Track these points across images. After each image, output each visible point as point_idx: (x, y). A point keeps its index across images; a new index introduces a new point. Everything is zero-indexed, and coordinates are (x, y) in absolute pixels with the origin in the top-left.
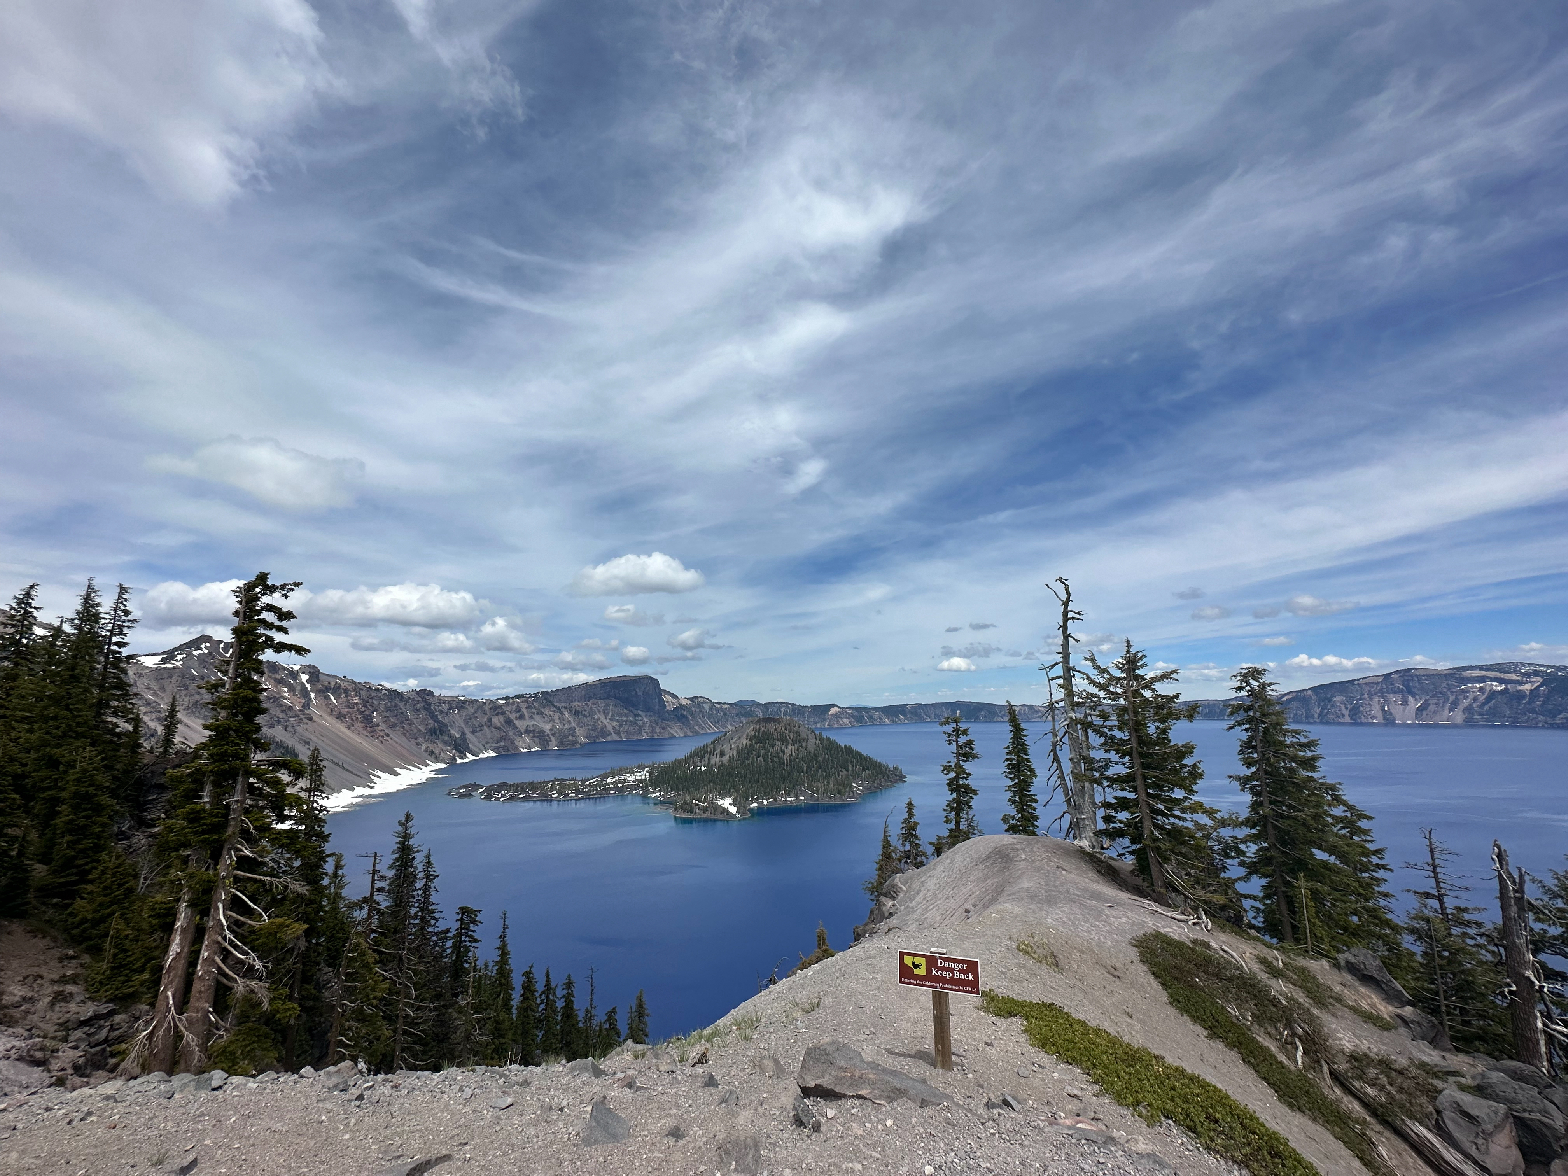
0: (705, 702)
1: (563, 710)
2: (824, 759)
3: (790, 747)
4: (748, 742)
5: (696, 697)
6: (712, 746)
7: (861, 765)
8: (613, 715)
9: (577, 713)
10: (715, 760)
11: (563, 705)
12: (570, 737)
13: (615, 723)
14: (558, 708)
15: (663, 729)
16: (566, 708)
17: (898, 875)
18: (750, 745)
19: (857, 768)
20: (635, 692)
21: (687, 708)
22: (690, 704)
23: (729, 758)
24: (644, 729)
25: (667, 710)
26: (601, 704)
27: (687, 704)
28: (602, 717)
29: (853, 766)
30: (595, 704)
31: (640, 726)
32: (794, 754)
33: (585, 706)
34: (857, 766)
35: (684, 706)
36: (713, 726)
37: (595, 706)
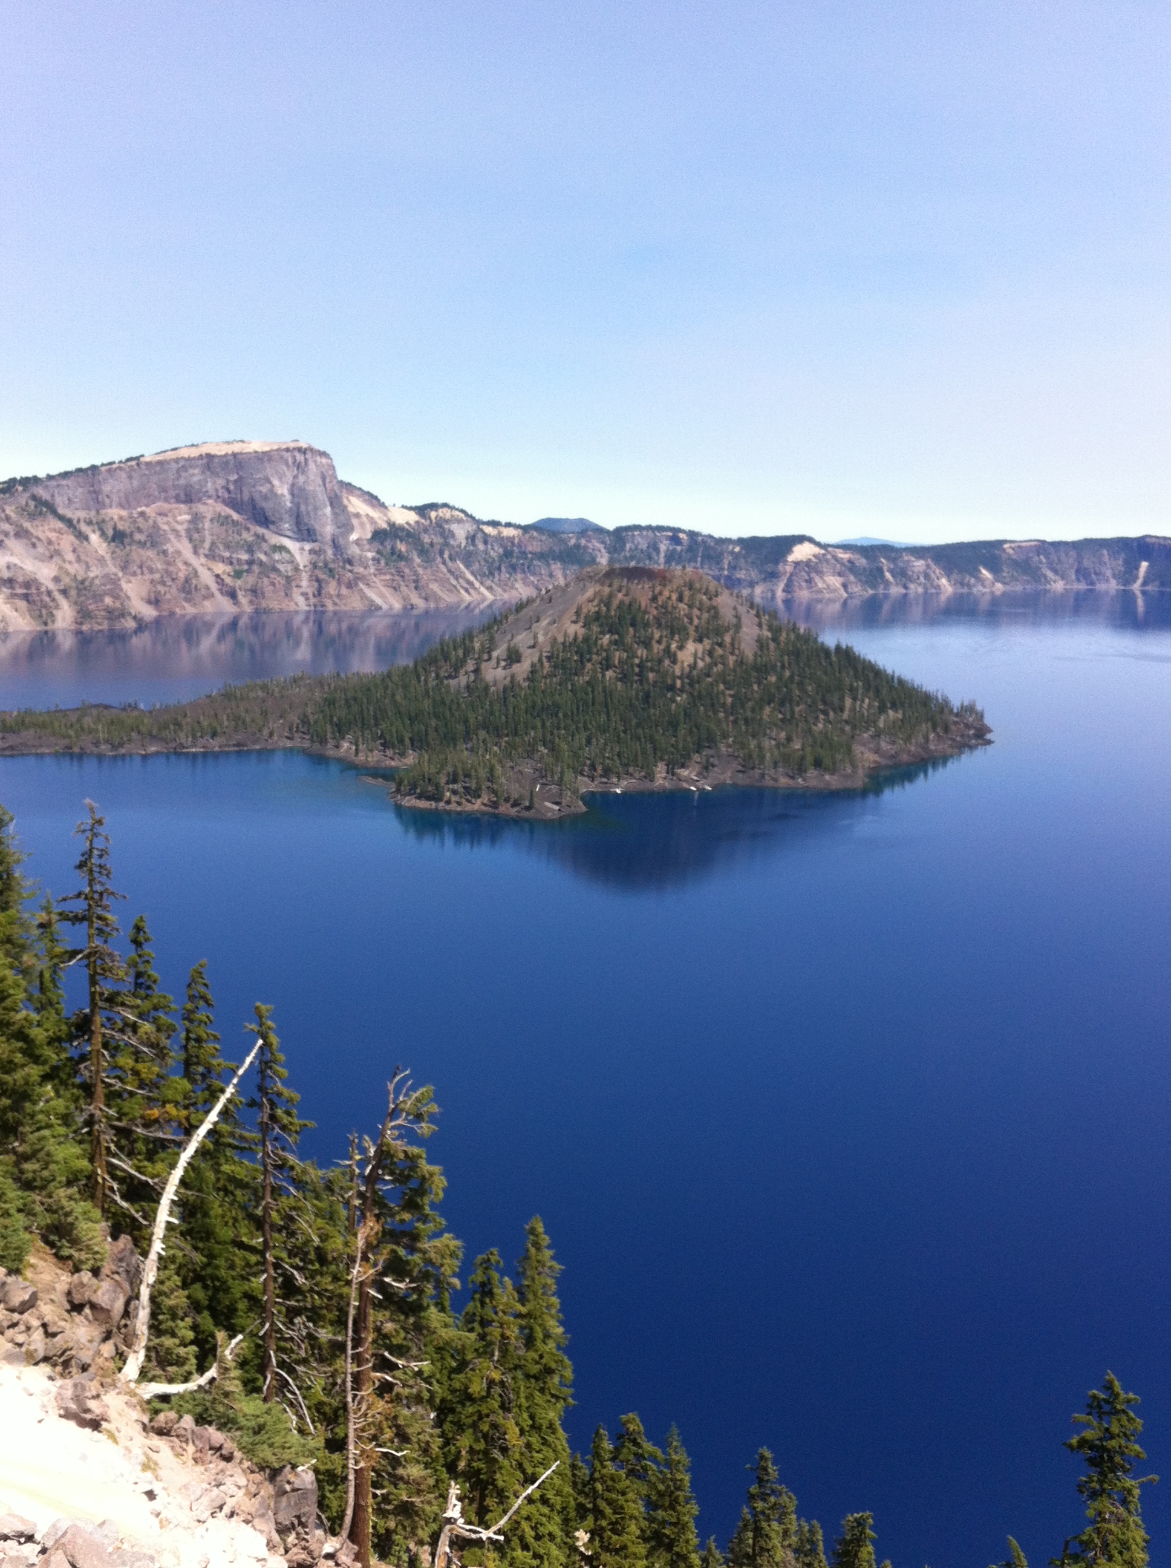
0: (459, 521)
1: (84, 528)
2: (780, 678)
3: (691, 646)
4: (581, 632)
5: (434, 507)
6: (483, 637)
7: (876, 697)
8: (213, 544)
9: (118, 537)
10: (494, 674)
11: (82, 514)
12: (108, 600)
13: (220, 568)
14: (69, 522)
15: (349, 586)
16: (89, 523)
18: (586, 639)
19: (865, 706)
20: (268, 485)
21: (409, 534)
22: (417, 522)
23: (529, 669)
24: (298, 586)
25: (354, 537)
26: (180, 515)
27: (408, 523)
28: (185, 548)
29: (855, 699)
30: (166, 515)
31: (287, 578)
32: (701, 664)
33: (140, 519)
34: (867, 701)
35: (401, 528)
36: (477, 584)
37: (165, 519)
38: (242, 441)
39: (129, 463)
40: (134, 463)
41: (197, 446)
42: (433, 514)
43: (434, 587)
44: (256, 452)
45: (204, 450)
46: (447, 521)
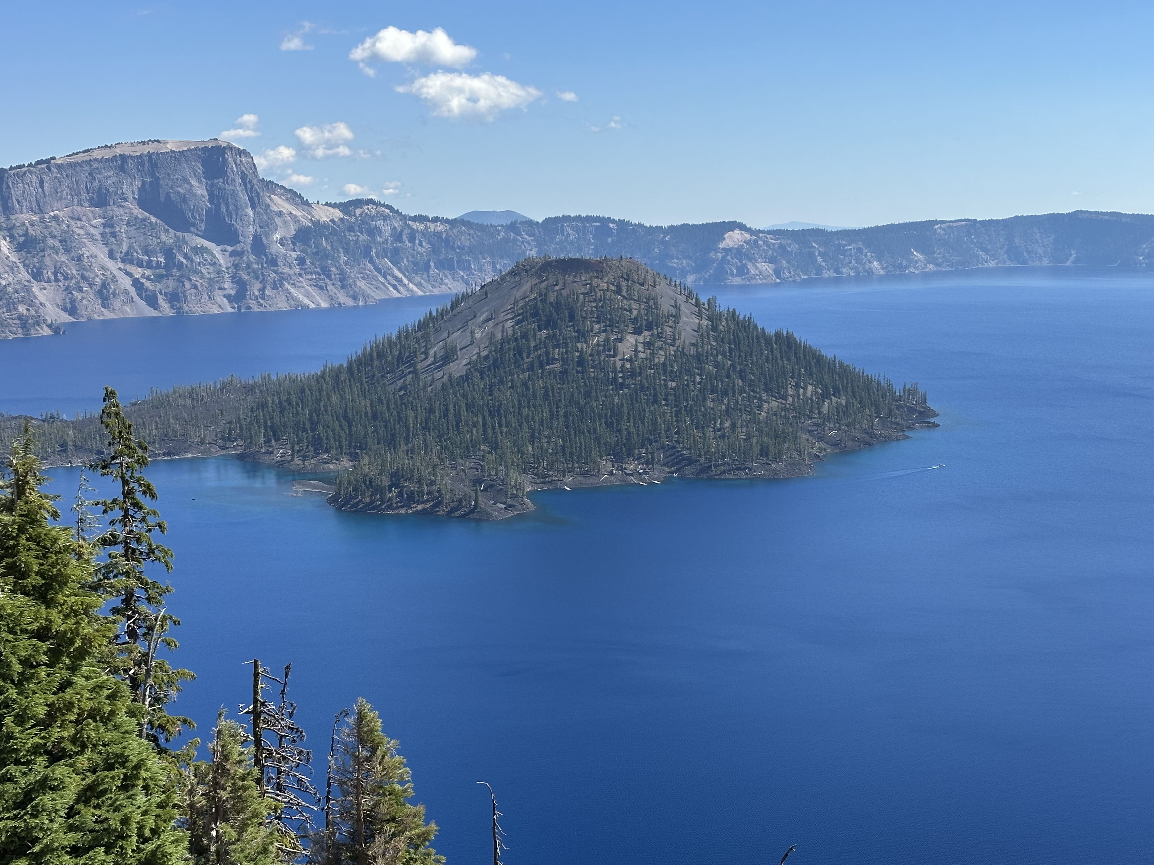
0: (385, 218)
3: (630, 339)
4: (518, 326)
5: (358, 203)
6: (417, 338)
7: (820, 382)
8: (130, 247)
9: (29, 244)
13: (139, 272)
15: (275, 287)
18: (524, 333)
20: (186, 186)
21: (334, 232)
22: (342, 220)
23: (468, 366)
24: (220, 289)
25: (277, 236)
26: (95, 219)
27: (332, 221)
28: (101, 253)
29: (797, 386)
30: (79, 219)
31: (210, 279)
32: (641, 356)
33: (54, 224)
34: (810, 388)
35: (325, 226)
36: (406, 281)
37: (79, 224)
38: (159, 142)
39: (39, 166)
40: (44, 166)
41: (111, 147)
42: (358, 211)
43: (362, 284)
44: (173, 152)
45: (118, 151)
46: (373, 218)
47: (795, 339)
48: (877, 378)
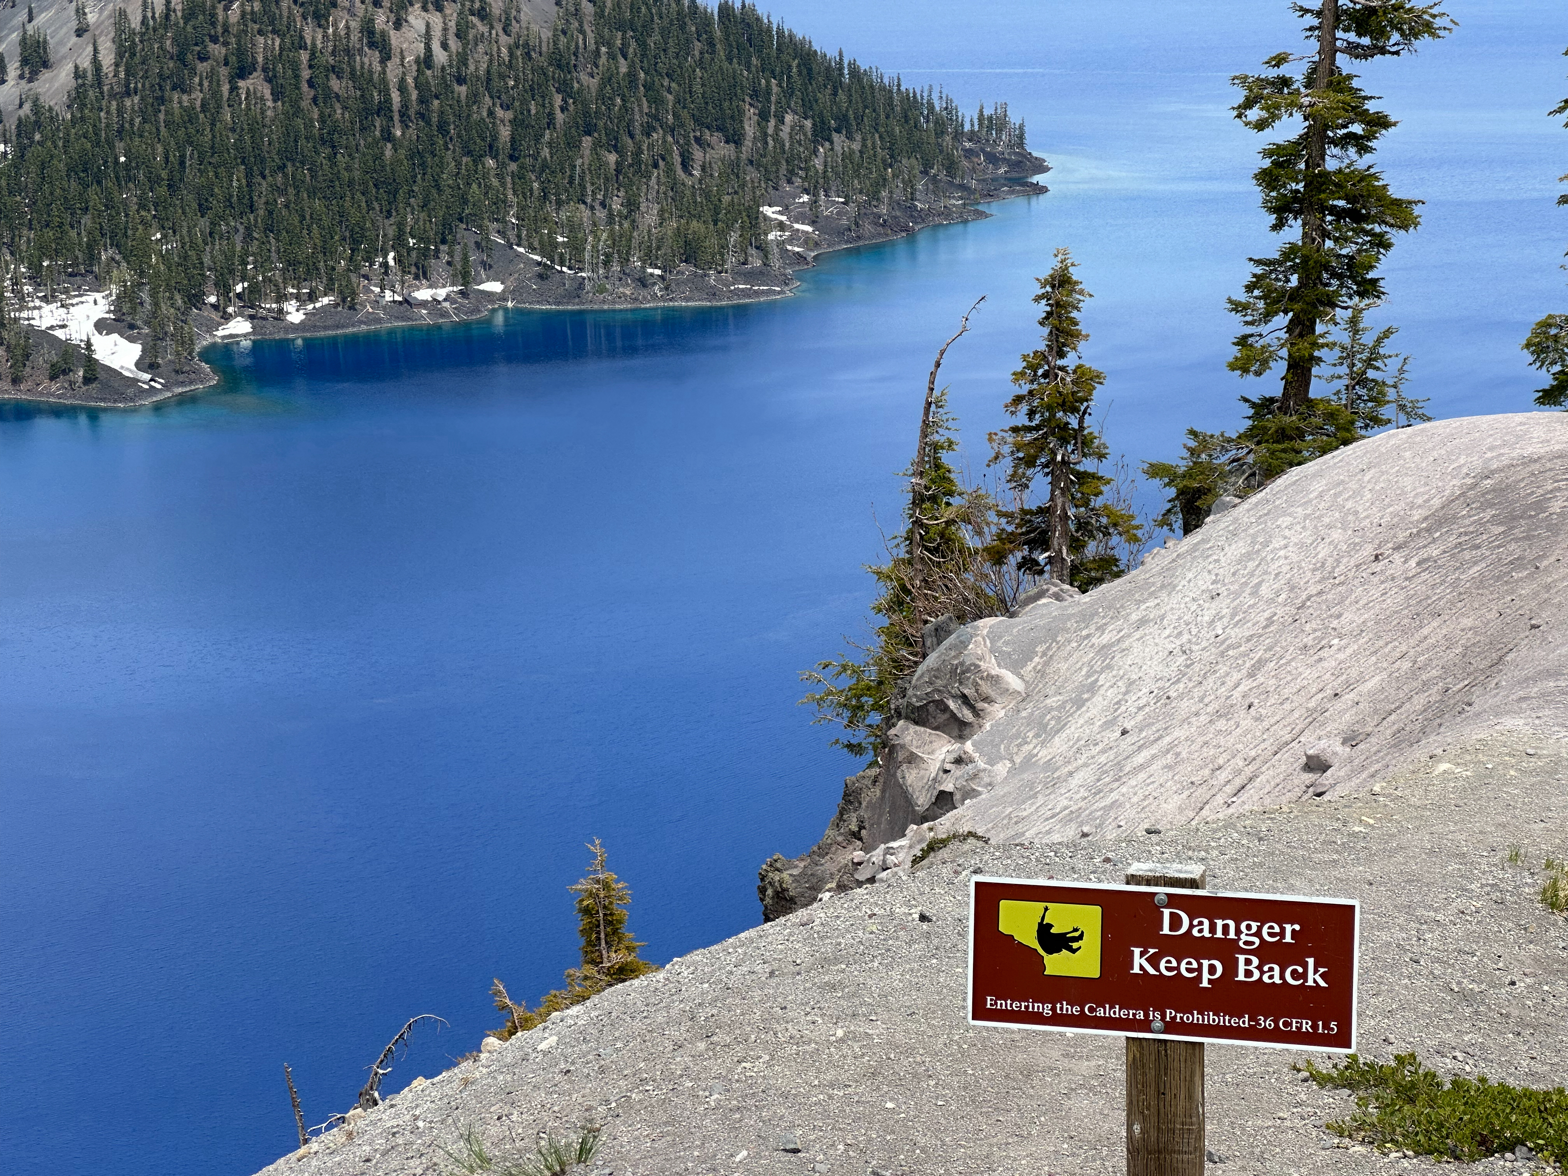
2: (607, 80)
3: (417, 19)
17: (986, 624)
18: (191, 12)
19: (786, 129)
23: (73, 83)
29: (764, 116)
32: (440, 56)
34: (788, 118)
47: (758, 19)
48: (925, 95)
